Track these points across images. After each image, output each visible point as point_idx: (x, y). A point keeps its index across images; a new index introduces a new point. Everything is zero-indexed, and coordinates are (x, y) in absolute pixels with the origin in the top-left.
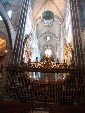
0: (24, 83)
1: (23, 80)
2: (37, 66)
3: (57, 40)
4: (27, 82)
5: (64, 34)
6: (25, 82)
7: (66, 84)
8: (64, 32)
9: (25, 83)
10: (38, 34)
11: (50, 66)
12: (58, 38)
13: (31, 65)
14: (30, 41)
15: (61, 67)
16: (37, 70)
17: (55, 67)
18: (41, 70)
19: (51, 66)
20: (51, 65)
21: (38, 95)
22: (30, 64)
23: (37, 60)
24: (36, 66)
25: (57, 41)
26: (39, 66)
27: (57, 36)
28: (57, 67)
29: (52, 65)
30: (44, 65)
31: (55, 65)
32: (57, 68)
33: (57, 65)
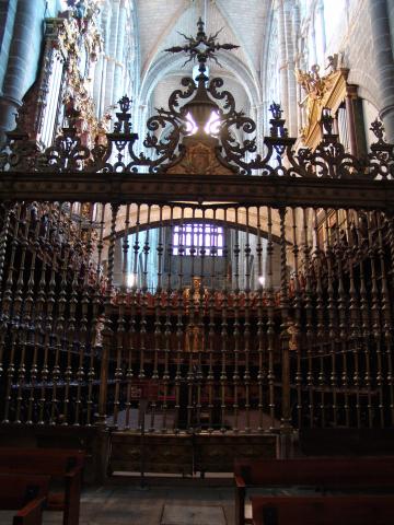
0: (25, 288)
1: (17, 264)
2: (127, 160)
3: (245, 86)
4: (48, 280)
5: (289, 34)
6: (32, 281)
7: (346, 287)
8: (289, 26)
9: (36, 287)
10: (143, 51)
11: (224, 154)
12: (254, 73)
13: (82, 153)
14: (93, 55)
15: (303, 165)
16: (125, 186)
17: (258, 164)
18: (152, 188)
19: (230, 157)
20: (227, 152)
21: (136, 372)
22: (76, 150)
23: (124, 117)
24: (120, 157)
25: (247, 90)
26: (143, 161)
27: (249, 63)
28: (273, 163)
29: (237, 149)
30: (176, 152)
31: (262, 149)
32: (274, 172)
33: (275, 154)
